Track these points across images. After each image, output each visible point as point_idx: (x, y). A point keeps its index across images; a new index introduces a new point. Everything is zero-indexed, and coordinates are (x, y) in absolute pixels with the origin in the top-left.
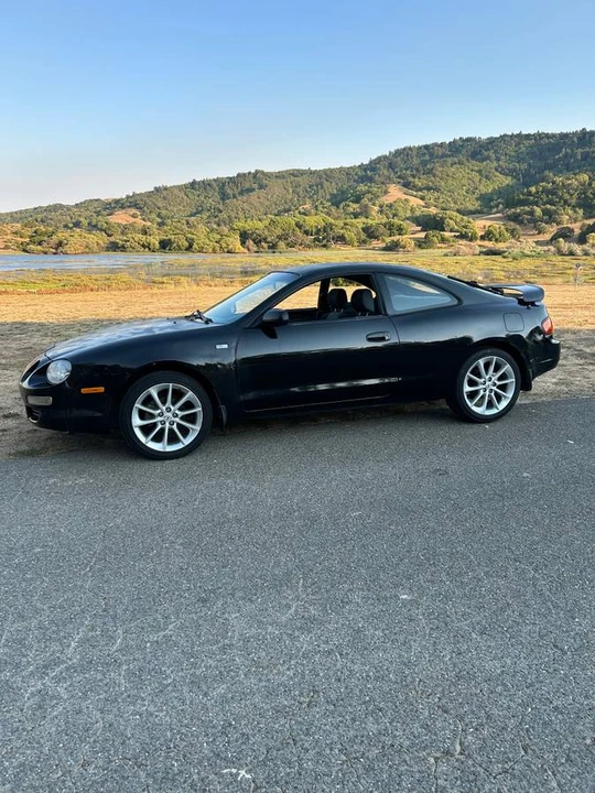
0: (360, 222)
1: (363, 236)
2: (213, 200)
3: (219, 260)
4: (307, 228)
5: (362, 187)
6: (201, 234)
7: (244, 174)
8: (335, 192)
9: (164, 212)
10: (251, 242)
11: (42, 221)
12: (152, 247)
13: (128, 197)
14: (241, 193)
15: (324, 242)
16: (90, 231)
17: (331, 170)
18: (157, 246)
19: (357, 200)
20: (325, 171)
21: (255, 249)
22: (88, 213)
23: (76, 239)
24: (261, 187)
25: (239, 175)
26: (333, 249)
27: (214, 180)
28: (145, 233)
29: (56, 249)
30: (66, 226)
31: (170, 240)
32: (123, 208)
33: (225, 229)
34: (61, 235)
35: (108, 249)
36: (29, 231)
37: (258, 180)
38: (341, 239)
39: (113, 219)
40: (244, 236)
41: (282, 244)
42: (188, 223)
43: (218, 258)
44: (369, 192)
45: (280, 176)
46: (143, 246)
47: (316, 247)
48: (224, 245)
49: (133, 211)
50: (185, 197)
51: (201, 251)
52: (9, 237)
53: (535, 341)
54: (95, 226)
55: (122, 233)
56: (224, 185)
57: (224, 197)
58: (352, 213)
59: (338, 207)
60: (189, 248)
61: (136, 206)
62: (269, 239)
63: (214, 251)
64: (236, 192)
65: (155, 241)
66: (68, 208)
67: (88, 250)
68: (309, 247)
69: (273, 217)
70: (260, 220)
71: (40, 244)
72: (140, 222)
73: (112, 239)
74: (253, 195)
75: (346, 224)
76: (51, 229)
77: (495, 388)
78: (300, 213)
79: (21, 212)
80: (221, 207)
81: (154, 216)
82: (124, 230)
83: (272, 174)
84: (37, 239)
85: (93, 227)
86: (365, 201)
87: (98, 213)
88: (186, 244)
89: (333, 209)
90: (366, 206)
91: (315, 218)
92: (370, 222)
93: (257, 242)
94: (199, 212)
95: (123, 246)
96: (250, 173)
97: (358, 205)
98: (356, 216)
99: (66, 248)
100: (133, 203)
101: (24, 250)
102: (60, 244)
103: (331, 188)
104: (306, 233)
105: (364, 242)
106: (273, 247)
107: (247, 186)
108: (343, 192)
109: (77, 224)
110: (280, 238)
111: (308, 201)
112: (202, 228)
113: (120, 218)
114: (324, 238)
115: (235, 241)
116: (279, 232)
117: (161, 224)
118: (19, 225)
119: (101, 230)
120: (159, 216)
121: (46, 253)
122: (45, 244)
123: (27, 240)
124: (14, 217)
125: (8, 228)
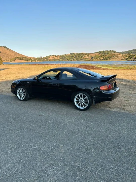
11: (133, 53)
29: (134, 59)
36: (129, 55)
52: (124, 57)
71: (130, 58)
76: (134, 55)
79: (128, 51)
101: (126, 60)
118: (127, 54)
121: (131, 60)
122: (132, 58)
123: (128, 57)
124: (126, 52)
125: (124, 55)
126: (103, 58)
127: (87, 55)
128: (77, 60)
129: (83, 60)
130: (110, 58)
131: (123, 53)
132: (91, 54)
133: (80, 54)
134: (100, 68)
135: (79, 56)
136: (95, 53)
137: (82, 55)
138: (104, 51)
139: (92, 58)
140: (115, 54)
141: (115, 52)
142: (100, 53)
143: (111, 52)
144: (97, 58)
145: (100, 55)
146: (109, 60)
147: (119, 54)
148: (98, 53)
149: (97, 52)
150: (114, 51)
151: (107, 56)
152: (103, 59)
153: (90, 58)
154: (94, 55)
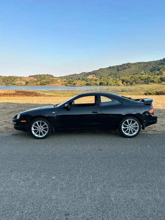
0: (159, 77)
1: (160, 81)
2: (115, 71)
3: (115, 88)
4: (142, 78)
5: (160, 66)
6: (111, 80)
7: (124, 64)
8: (152, 68)
9: (101, 75)
10: (125, 83)
11: (71, 78)
12: (97, 84)
13: (92, 71)
14: (123, 69)
15: (147, 82)
16: (82, 80)
17: (150, 62)
18: (99, 84)
19: (159, 70)
20: (149, 62)
21: (126, 84)
22: (82, 76)
23: (78, 83)
24: (129, 67)
25: (123, 64)
26: (150, 84)
27: (116, 66)
28: (96, 81)
29: (74, 85)
30: (77, 79)
31: (102, 82)
32: (91, 74)
33: (118, 79)
34: (75, 82)
35: (86, 85)
36: (68, 81)
37: (128, 65)
38: (153, 81)
39: (88, 77)
40: (123, 81)
41: (134, 83)
42: (108, 78)
43: (115, 87)
44: (162, 68)
45: (135, 64)
46: (95, 84)
47: (144, 84)
48: (117, 84)
49: (93, 75)
50: (107, 71)
51: (110, 85)
52: (63, 82)
53: (145, 115)
54: (84, 79)
55: (90, 81)
56: (118, 67)
57: (118, 70)
58: (157, 74)
59: (152, 72)
60: (107, 85)
61: (94, 74)
62: (130, 82)
63: (114, 85)
64: (122, 69)
65: (98, 83)
66: (78, 75)
67: (81, 85)
68: (142, 84)
69: (132, 75)
70: (128, 77)
72: (95, 78)
73: (87, 82)
74: (127, 70)
75: (154, 77)
76: (73, 80)
77: (132, 128)
78: (140, 74)
79: (66, 76)
80: (117, 73)
81: (99, 76)
82: (91, 80)
83: (132, 64)
84: (70, 83)
85: (83, 79)
86: (161, 70)
87: (85, 76)
88: (106, 83)
89: (151, 73)
90: (161, 72)
91: (145, 75)
92: (162, 76)
93: (127, 83)
94: (111, 75)
95: (90, 84)
96: (126, 64)
97: (159, 72)
98: (158, 75)
99: (76, 85)
100: (94, 73)
101: (66, 85)
102: (75, 84)
103: (150, 67)
104: (142, 80)
105: (160, 82)
106: (131, 84)
107: (125, 67)
108: (154, 68)
109: (79, 79)
110: (134, 82)
111: (143, 71)
112: (111, 79)
113: (90, 77)
114: (147, 81)
115: (120, 83)
116: (133, 80)
117: (100, 78)
118: (66, 79)
119: (85, 80)
120: (100, 76)
121: (71, 86)
122: (71, 84)
123: (67, 83)
124: (65, 77)
125: (63, 80)
126: (40, 82)
127: (19, 79)
128: (7, 84)
129: (15, 85)
130: (48, 83)
131: (61, 78)
132: (24, 78)
133: (10, 77)
134: (44, 94)
135: (9, 80)
136: (30, 76)
137: (12, 79)
138: (40, 75)
139: (27, 83)
140: (53, 78)
141: (53, 77)
142: (35, 76)
143: (49, 77)
144: (33, 83)
145: (36, 80)
146: (47, 85)
147: (57, 79)
148: (33, 78)
149: (32, 76)
150: (52, 75)
151: (45, 81)
152: (40, 84)
153: (24, 83)
154: (29, 79)
